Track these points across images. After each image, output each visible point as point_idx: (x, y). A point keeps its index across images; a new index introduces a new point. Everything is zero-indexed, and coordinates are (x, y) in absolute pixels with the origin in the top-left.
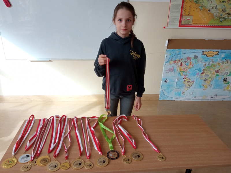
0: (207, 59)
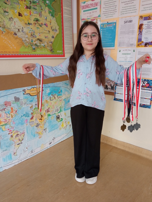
0: (32, 99)
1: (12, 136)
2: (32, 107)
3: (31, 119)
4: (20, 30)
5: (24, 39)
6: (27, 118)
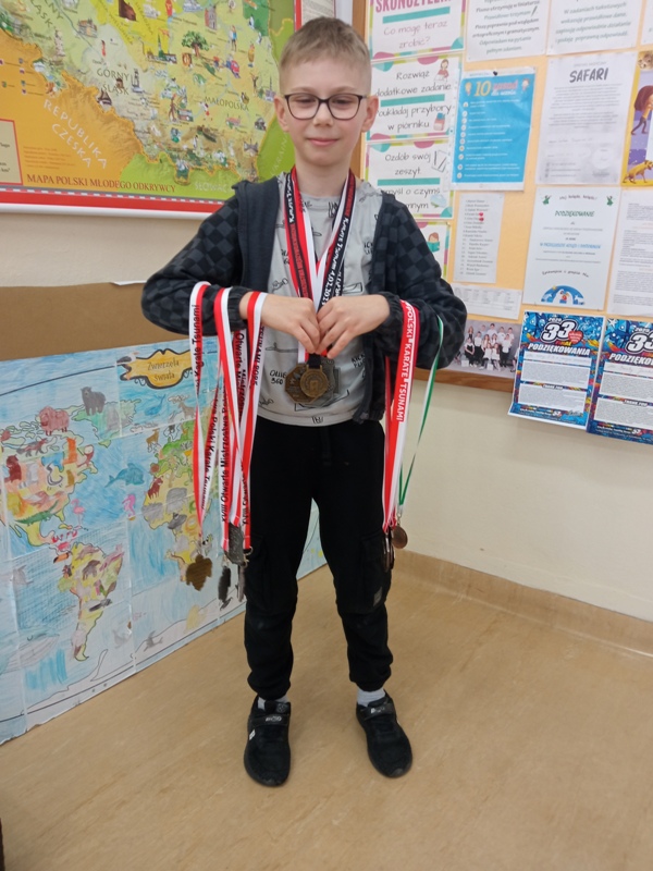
0: (156, 403)
1: (68, 571)
2: (155, 437)
3: (150, 493)
4: (127, 84)
5: (140, 124)
6: (132, 487)
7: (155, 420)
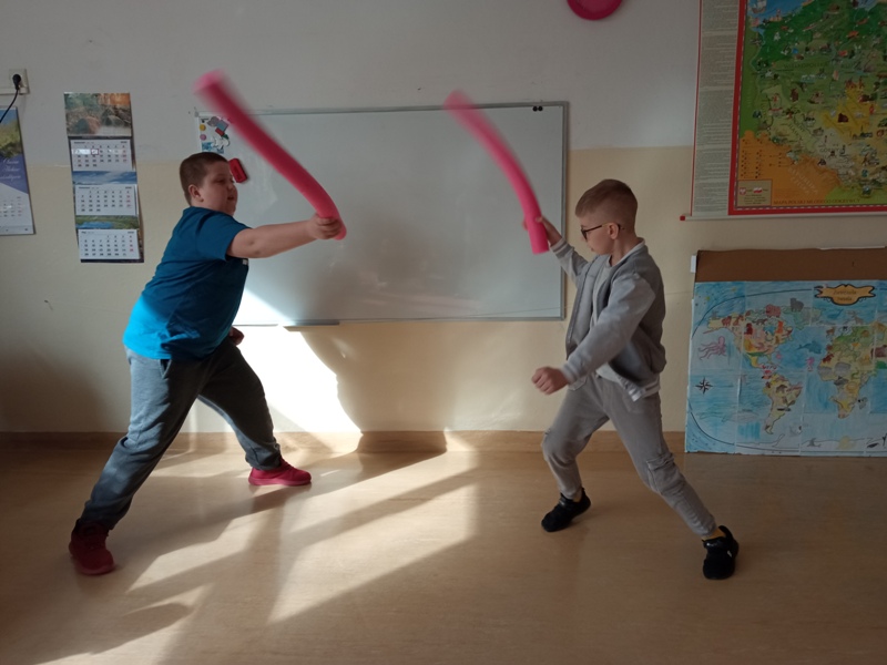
0: (836, 312)
1: (768, 385)
2: (832, 331)
3: (824, 360)
4: (837, 153)
6: (812, 354)
7: (835, 322)
